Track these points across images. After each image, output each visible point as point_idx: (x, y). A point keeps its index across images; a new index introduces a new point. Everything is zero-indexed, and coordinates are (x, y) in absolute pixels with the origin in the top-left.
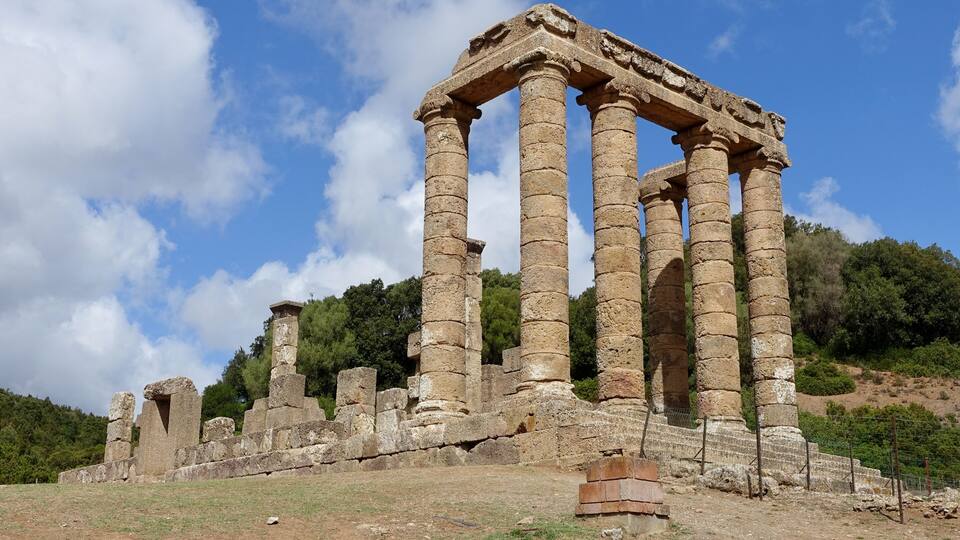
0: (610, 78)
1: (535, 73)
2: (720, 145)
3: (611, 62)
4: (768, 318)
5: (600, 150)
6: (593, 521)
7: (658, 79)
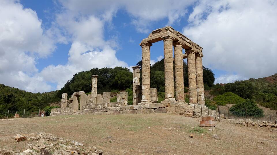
0: (179, 40)
1: (168, 39)
2: (194, 53)
3: (178, 37)
4: (200, 85)
5: (176, 54)
6: (203, 127)
7: (185, 40)
